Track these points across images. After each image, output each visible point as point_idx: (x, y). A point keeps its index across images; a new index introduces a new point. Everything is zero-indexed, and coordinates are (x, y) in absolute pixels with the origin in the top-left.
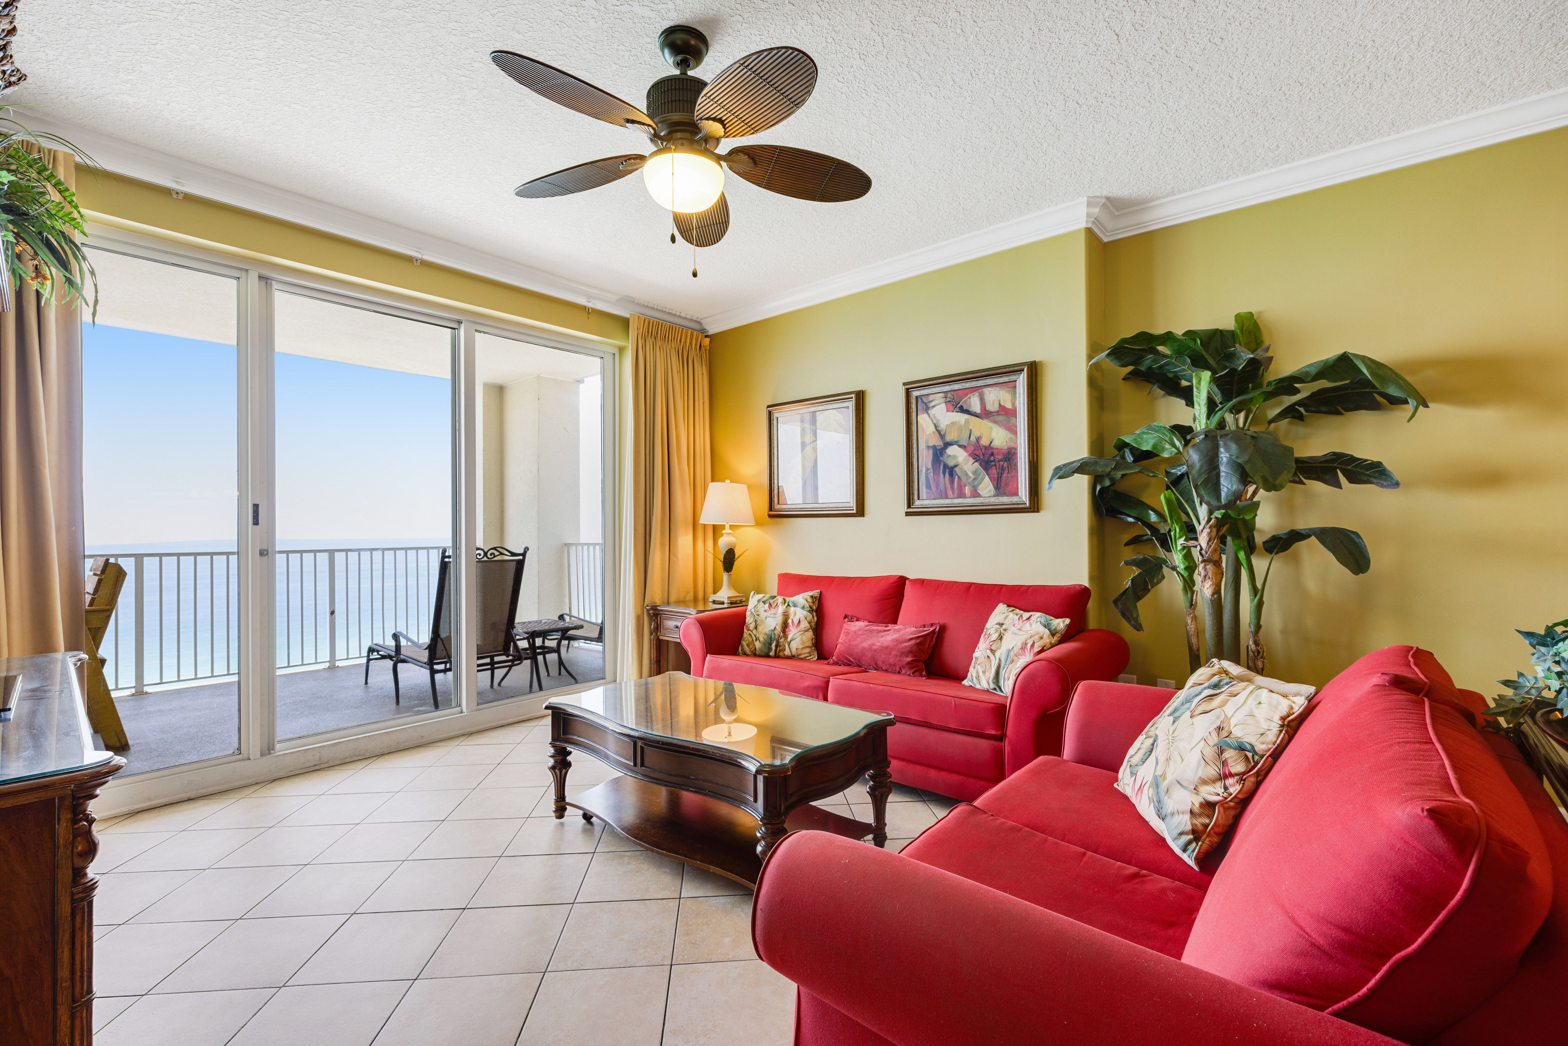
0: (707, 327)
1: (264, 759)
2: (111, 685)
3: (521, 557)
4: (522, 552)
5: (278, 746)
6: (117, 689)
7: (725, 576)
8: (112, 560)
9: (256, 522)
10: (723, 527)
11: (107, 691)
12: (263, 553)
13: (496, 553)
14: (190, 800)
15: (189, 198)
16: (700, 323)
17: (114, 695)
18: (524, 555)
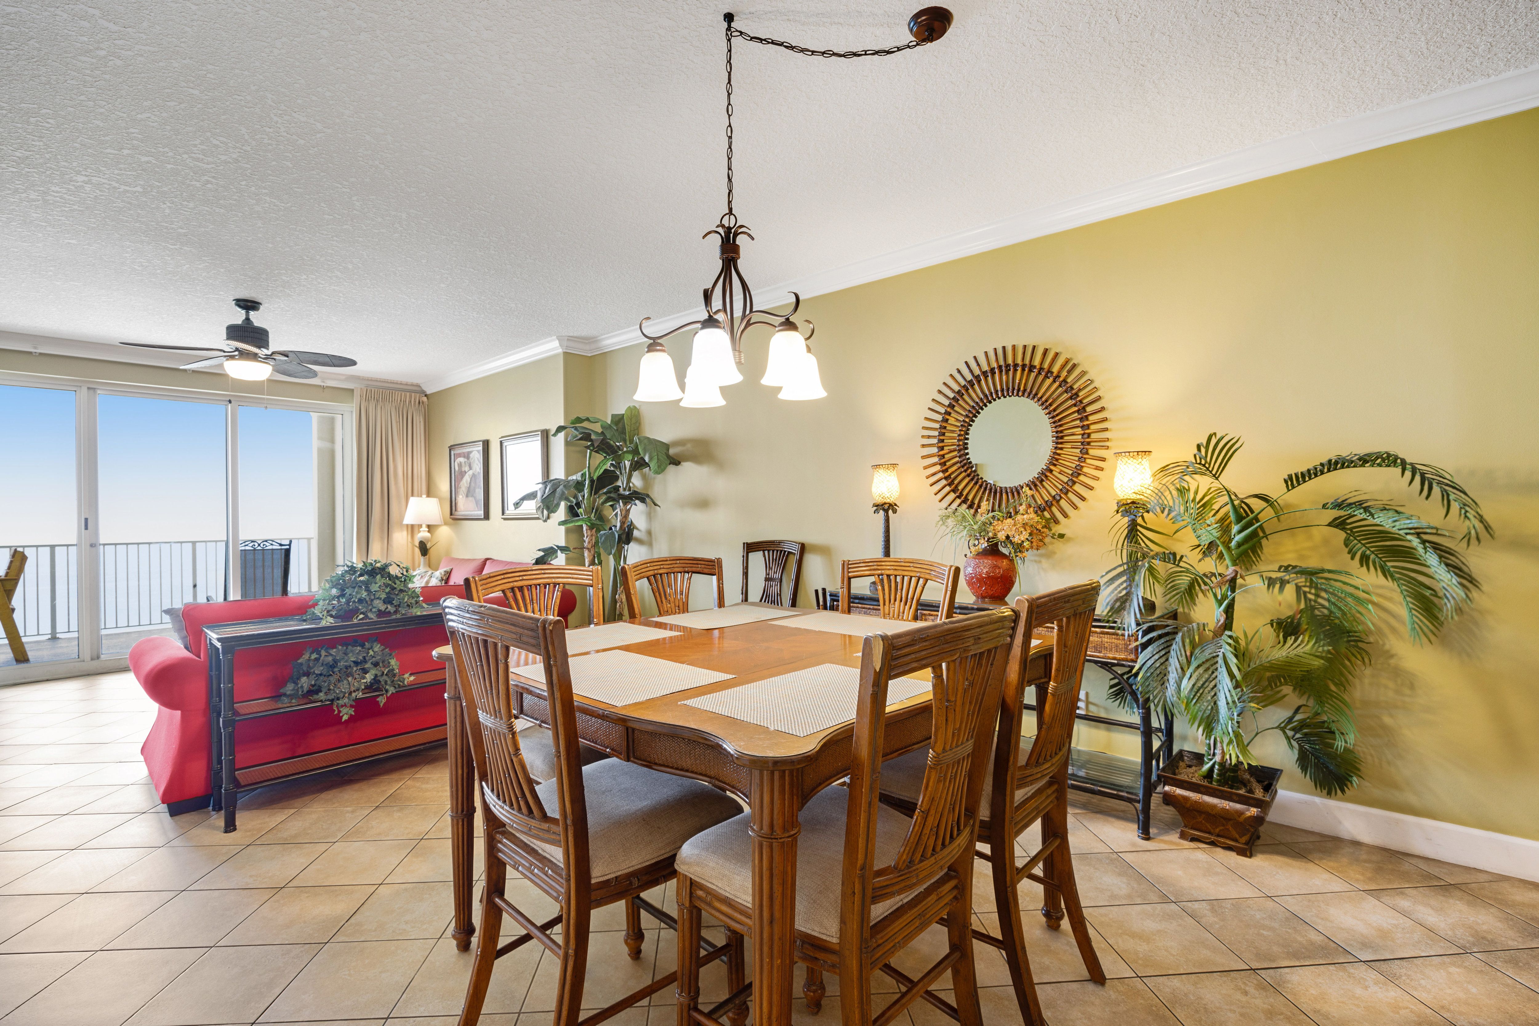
0: (425, 389)
1: (93, 662)
2: (22, 633)
3: (288, 547)
4: (288, 543)
5: (102, 656)
6: (25, 636)
7: (422, 558)
8: (19, 549)
9: (86, 528)
10: (420, 526)
11: (20, 637)
12: (92, 545)
13: (267, 544)
14: (48, 680)
15: (41, 354)
16: (420, 386)
17: (24, 640)
18: (290, 545)
